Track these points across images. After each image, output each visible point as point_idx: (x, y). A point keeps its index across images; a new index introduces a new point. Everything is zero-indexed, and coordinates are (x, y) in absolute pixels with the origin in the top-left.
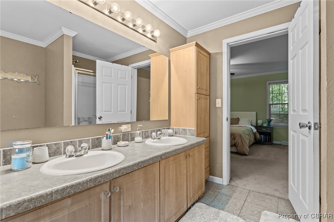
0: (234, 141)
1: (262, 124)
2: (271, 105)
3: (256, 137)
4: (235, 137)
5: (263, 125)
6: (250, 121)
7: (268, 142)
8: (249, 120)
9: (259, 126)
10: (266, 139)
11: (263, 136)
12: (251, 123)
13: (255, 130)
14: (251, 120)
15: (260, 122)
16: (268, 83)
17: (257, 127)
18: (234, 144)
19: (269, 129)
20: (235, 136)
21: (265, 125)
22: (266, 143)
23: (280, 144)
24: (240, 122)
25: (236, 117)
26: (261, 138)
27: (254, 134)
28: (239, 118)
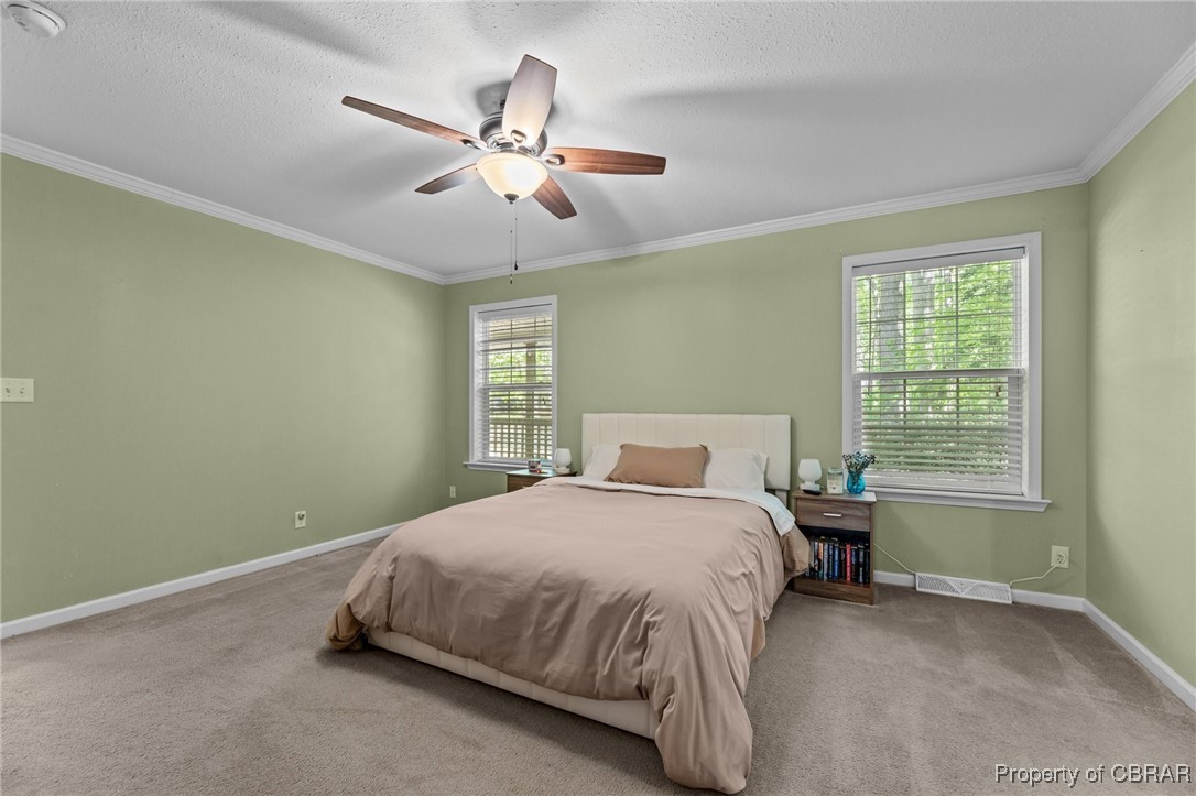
0: (640, 662)
1: (822, 482)
2: (864, 383)
3: (793, 561)
4: (648, 626)
5: (824, 488)
6: (759, 465)
7: (855, 580)
8: (757, 459)
9: (806, 492)
10: (842, 563)
11: (822, 548)
12: (765, 473)
13: (786, 522)
14: (764, 457)
15: (810, 471)
16: (848, 262)
17: (794, 497)
18: (639, 688)
19: (859, 513)
20: (646, 618)
21: (837, 487)
22: (843, 588)
23: (910, 584)
24: (712, 471)
25: (696, 445)
26: (817, 557)
27: (785, 545)
28: (706, 448)
